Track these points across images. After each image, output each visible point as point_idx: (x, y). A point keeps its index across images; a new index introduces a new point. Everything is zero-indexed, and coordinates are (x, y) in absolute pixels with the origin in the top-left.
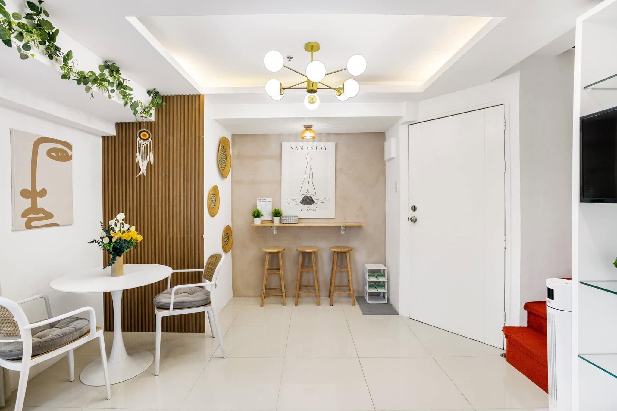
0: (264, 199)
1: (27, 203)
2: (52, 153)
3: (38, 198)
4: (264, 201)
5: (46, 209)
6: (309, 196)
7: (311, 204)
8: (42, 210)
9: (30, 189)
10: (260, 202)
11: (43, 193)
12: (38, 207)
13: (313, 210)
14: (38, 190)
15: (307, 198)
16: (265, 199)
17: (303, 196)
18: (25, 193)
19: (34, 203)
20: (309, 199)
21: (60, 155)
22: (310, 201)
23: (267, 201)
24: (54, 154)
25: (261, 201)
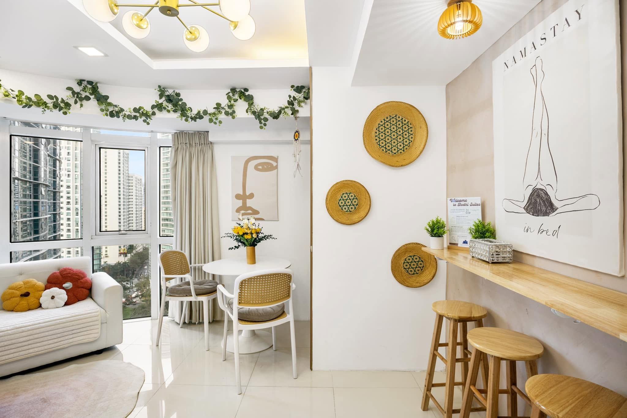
0: (462, 199)
1: (240, 203)
2: (258, 167)
3: (247, 200)
4: (463, 203)
5: (254, 208)
6: (542, 190)
7: (546, 214)
8: (250, 208)
9: (242, 194)
10: (455, 205)
11: (252, 196)
12: (247, 206)
13: (550, 233)
14: (248, 194)
15: (538, 196)
16: (464, 199)
17: (530, 191)
18: (238, 197)
19: (244, 203)
20: (542, 198)
21: (265, 167)
22: (545, 205)
23: (469, 202)
24: (260, 167)
25: (457, 203)
